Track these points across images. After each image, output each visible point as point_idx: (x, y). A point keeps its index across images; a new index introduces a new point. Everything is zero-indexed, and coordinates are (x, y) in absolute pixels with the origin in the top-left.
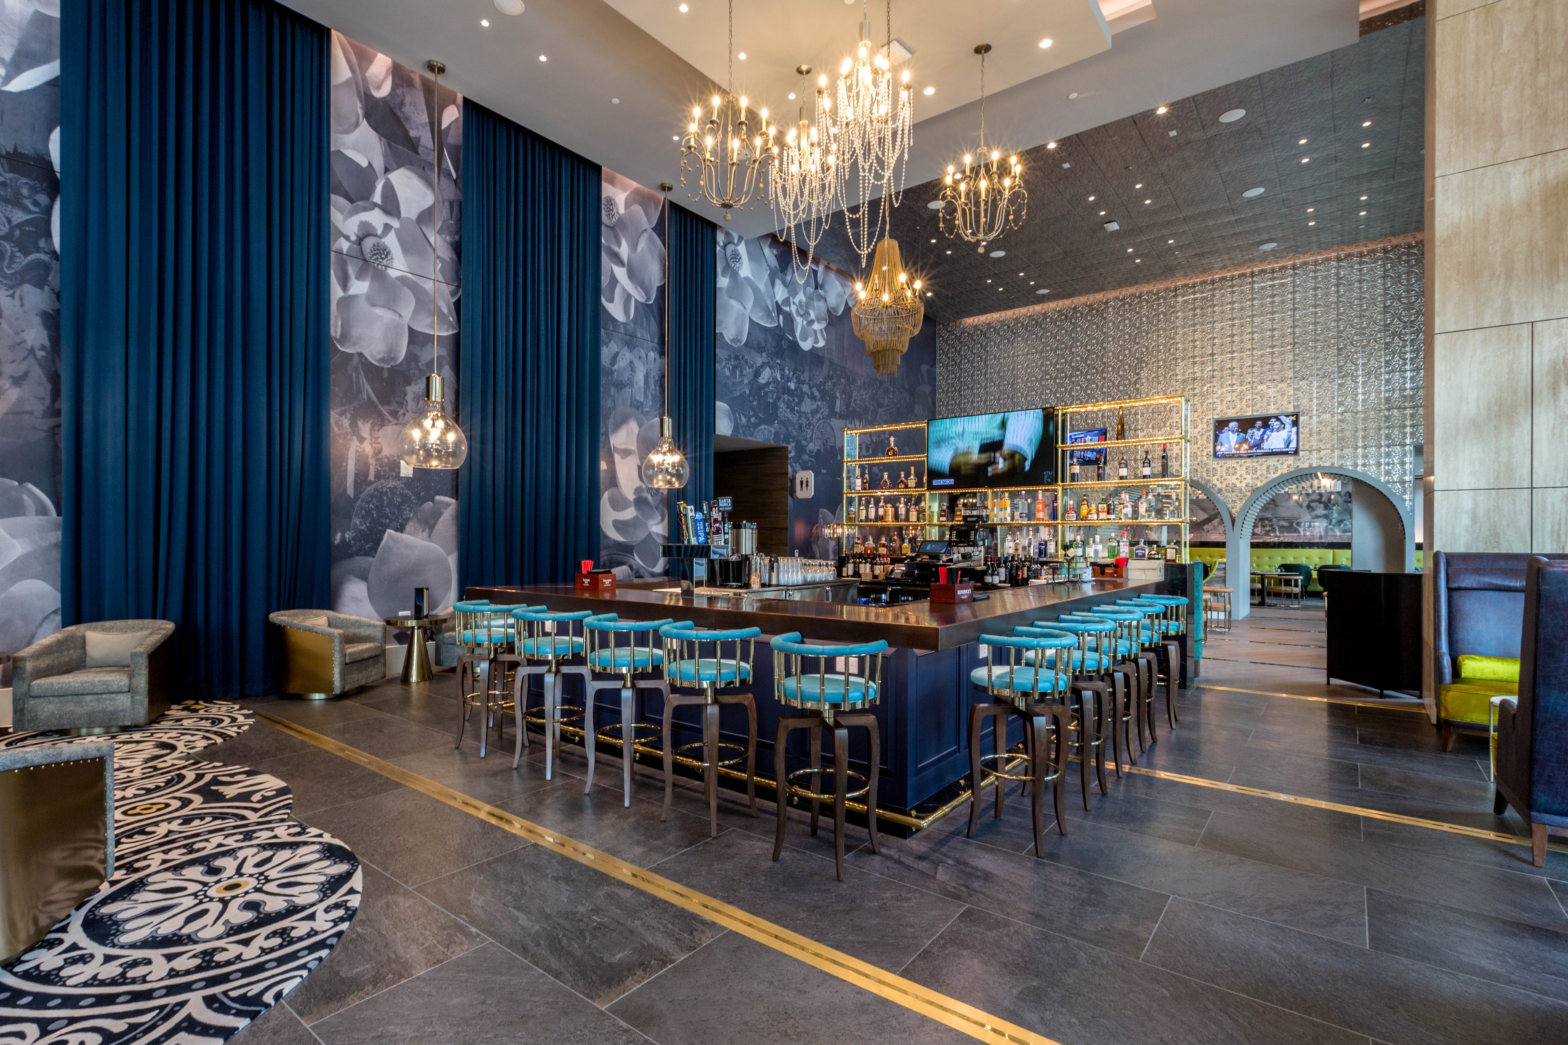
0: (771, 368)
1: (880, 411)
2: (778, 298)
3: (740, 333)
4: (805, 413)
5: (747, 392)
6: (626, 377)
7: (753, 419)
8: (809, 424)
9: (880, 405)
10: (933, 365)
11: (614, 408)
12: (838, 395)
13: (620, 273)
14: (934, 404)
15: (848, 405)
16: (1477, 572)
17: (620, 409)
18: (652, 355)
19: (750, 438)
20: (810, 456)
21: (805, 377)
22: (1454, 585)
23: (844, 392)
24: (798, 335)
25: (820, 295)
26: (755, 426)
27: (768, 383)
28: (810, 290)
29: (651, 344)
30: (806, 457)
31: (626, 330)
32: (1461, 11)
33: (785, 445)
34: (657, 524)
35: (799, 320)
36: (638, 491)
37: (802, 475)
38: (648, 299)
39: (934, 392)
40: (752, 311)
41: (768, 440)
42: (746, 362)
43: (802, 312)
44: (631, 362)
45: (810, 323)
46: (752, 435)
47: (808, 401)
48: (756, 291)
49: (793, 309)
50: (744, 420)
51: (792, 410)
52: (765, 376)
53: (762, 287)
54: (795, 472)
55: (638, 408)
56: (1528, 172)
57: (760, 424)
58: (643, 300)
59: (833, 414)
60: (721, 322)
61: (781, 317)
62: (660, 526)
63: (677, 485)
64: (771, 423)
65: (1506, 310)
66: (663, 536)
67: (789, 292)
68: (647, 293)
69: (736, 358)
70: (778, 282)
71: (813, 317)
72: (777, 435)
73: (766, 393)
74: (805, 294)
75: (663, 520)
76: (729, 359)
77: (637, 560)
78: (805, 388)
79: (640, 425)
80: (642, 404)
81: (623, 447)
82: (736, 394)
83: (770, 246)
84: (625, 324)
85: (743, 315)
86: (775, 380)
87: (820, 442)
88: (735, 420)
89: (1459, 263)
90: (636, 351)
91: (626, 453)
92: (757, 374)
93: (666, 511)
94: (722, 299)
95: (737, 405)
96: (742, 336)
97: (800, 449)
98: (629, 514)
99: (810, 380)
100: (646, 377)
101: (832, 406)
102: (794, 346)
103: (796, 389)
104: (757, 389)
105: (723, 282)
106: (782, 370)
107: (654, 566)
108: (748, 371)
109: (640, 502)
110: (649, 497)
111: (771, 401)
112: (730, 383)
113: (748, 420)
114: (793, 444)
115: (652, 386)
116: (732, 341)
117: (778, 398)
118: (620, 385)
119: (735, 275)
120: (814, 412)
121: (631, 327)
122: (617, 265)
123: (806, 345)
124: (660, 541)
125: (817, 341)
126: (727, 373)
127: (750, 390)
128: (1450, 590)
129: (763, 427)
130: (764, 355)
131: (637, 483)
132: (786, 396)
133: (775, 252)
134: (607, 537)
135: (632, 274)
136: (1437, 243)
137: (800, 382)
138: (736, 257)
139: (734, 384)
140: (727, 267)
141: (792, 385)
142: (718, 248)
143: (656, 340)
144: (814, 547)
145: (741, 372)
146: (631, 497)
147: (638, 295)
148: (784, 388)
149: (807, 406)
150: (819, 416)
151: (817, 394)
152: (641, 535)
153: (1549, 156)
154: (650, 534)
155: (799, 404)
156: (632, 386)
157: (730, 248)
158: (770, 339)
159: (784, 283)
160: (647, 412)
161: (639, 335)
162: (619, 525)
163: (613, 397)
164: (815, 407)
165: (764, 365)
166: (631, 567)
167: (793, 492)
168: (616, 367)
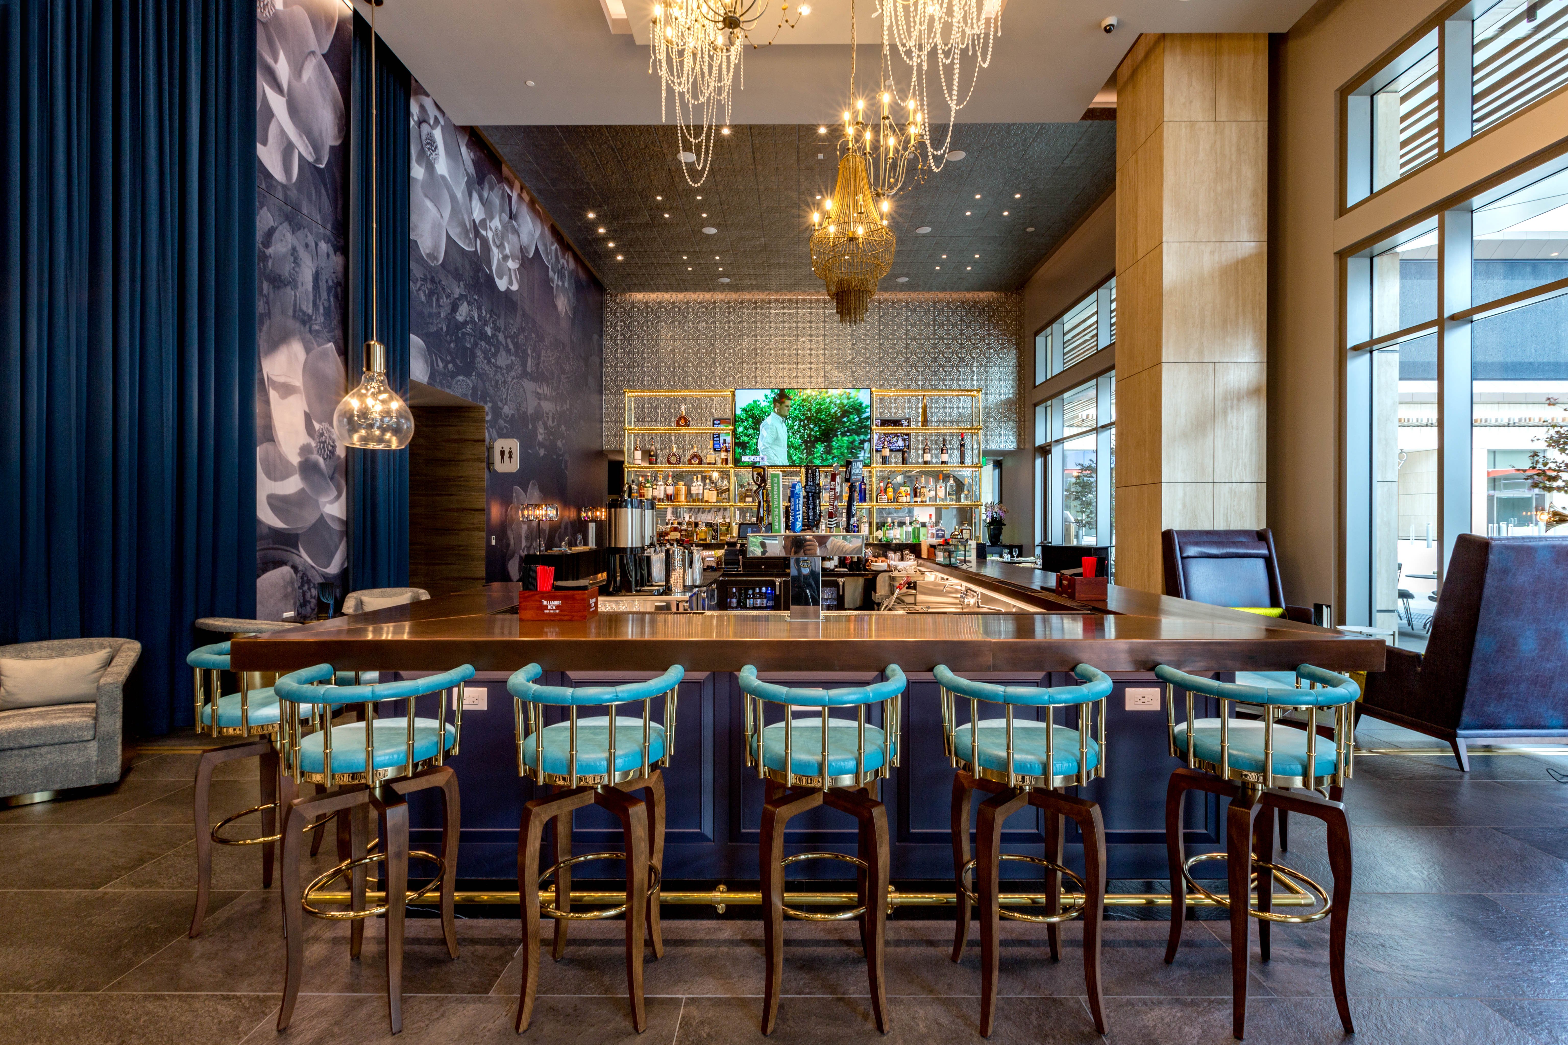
0: (469, 303)
1: (563, 376)
2: (475, 215)
3: (436, 247)
4: (500, 368)
5: (445, 329)
6: (286, 270)
7: (450, 366)
8: (505, 382)
9: (564, 372)
10: (601, 336)
11: (269, 314)
12: (529, 352)
13: (277, 103)
14: (602, 377)
15: (538, 365)
16: (1196, 544)
17: (277, 318)
18: (324, 246)
19: (448, 391)
20: (506, 422)
21: (501, 323)
22: (1185, 555)
23: (534, 351)
24: (494, 268)
25: (513, 227)
26: (453, 375)
27: (466, 323)
28: (506, 217)
29: (322, 230)
30: (501, 422)
31: (286, 196)
32: (1177, 119)
33: (482, 404)
34: (332, 502)
35: (495, 250)
36: (305, 450)
37: (500, 444)
38: (318, 160)
39: (601, 365)
40: (448, 223)
41: (466, 395)
42: (444, 289)
43: (498, 243)
44: (294, 249)
45: (506, 258)
46: (449, 387)
47: (503, 353)
48: (453, 198)
49: (490, 235)
50: (441, 365)
51: (489, 362)
52: (463, 312)
53: (459, 195)
54: (492, 440)
55: (304, 323)
56: (1212, 253)
57: (458, 374)
58: (310, 159)
59: (525, 374)
60: (416, 226)
61: (478, 241)
62: (336, 505)
63: (394, 445)
64: (468, 375)
65: (1201, 352)
66: (339, 520)
67: (486, 213)
68: (316, 148)
69: (433, 281)
70: (475, 195)
71: (507, 252)
72: (475, 389)
73: (464, 334)
74: (500, 220)
75: (338, 497)
76: (424, 280)
77: (304, 557)
78: (501, 337)
79: (308, 350)
80: (310, 317)
81: (282, 380)
82: (433, 329)
83: (468, 146)
84: (284, 187)
85: (440, 225)
86: (473, 321)
87: (514, 406)
88: (432, 362)
89: (1176, 311)
90: (300, 233)
91: (287, 390)
92: (455, 308)
93: (343, 483)
94: (417, 195)
95: (434, 344)
96: (439, 252)
97: (497, 411)
98: (292, 485)
99: (505, 329)
100: (316, 277)
101: (524, 365)
102: (490, 282)
103: (493, 335)
104: (456, 327)
105: (418, 172)
106: (479, 309)
107: (327, 565)
108: (444, 301)
109: (308, 468)
110: (321, 460)
111: (468, 346)
112: (426, 312)
113: (446, 367)
114: (490, 405)
115: (324, 295)
116: (428, 255)
117: (476, 344)
118: (278, 282)
119: (430, 168)
120: (510, 368)
121: (293, 194)
122: (272, 88)
123: (502, 284)
124: (336, 527)
125: (511, 283)
126: (423, 298)
127: (448, 327)
128: (1183, 558)
129: (460, 378)
130: (462, 284)
131: (304, 439)
132: (483, 343)
133: (472, 154)
134: (261, 522)
135: (293, 109)
136: (1164, 293)
137: (496, 329)
138: (432, 142)
139: (431, 315)
140: (422, 153)
141: (489, 331)
142: (412, 123)
143: (329, 226)
144: (509, 532)
145: (438, 300)
146: (295, 459)
147: (302, 147)
148: (481, 332)
149: (503, 360)
150: (513, 373)
151: (511, 346)
152: (309, 518)
153: (1223, 244)
154: (322, 515)
155: (495, 355)
156: (295, 287)
157: (425, 128)
158: (467, 267)
159: (481, 198)
160: (317, 332)
161: (305, 211)
162: (278, 504)
163: (267, 297)
164: (509, 362)
165: (462, 297)
166: (295, 568)
167: (490, 464)
168: (270, 251)
